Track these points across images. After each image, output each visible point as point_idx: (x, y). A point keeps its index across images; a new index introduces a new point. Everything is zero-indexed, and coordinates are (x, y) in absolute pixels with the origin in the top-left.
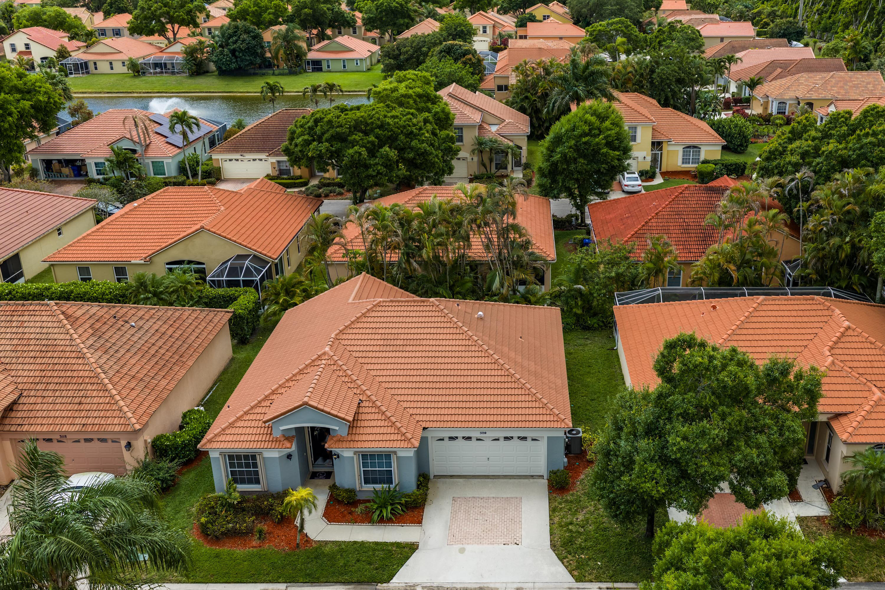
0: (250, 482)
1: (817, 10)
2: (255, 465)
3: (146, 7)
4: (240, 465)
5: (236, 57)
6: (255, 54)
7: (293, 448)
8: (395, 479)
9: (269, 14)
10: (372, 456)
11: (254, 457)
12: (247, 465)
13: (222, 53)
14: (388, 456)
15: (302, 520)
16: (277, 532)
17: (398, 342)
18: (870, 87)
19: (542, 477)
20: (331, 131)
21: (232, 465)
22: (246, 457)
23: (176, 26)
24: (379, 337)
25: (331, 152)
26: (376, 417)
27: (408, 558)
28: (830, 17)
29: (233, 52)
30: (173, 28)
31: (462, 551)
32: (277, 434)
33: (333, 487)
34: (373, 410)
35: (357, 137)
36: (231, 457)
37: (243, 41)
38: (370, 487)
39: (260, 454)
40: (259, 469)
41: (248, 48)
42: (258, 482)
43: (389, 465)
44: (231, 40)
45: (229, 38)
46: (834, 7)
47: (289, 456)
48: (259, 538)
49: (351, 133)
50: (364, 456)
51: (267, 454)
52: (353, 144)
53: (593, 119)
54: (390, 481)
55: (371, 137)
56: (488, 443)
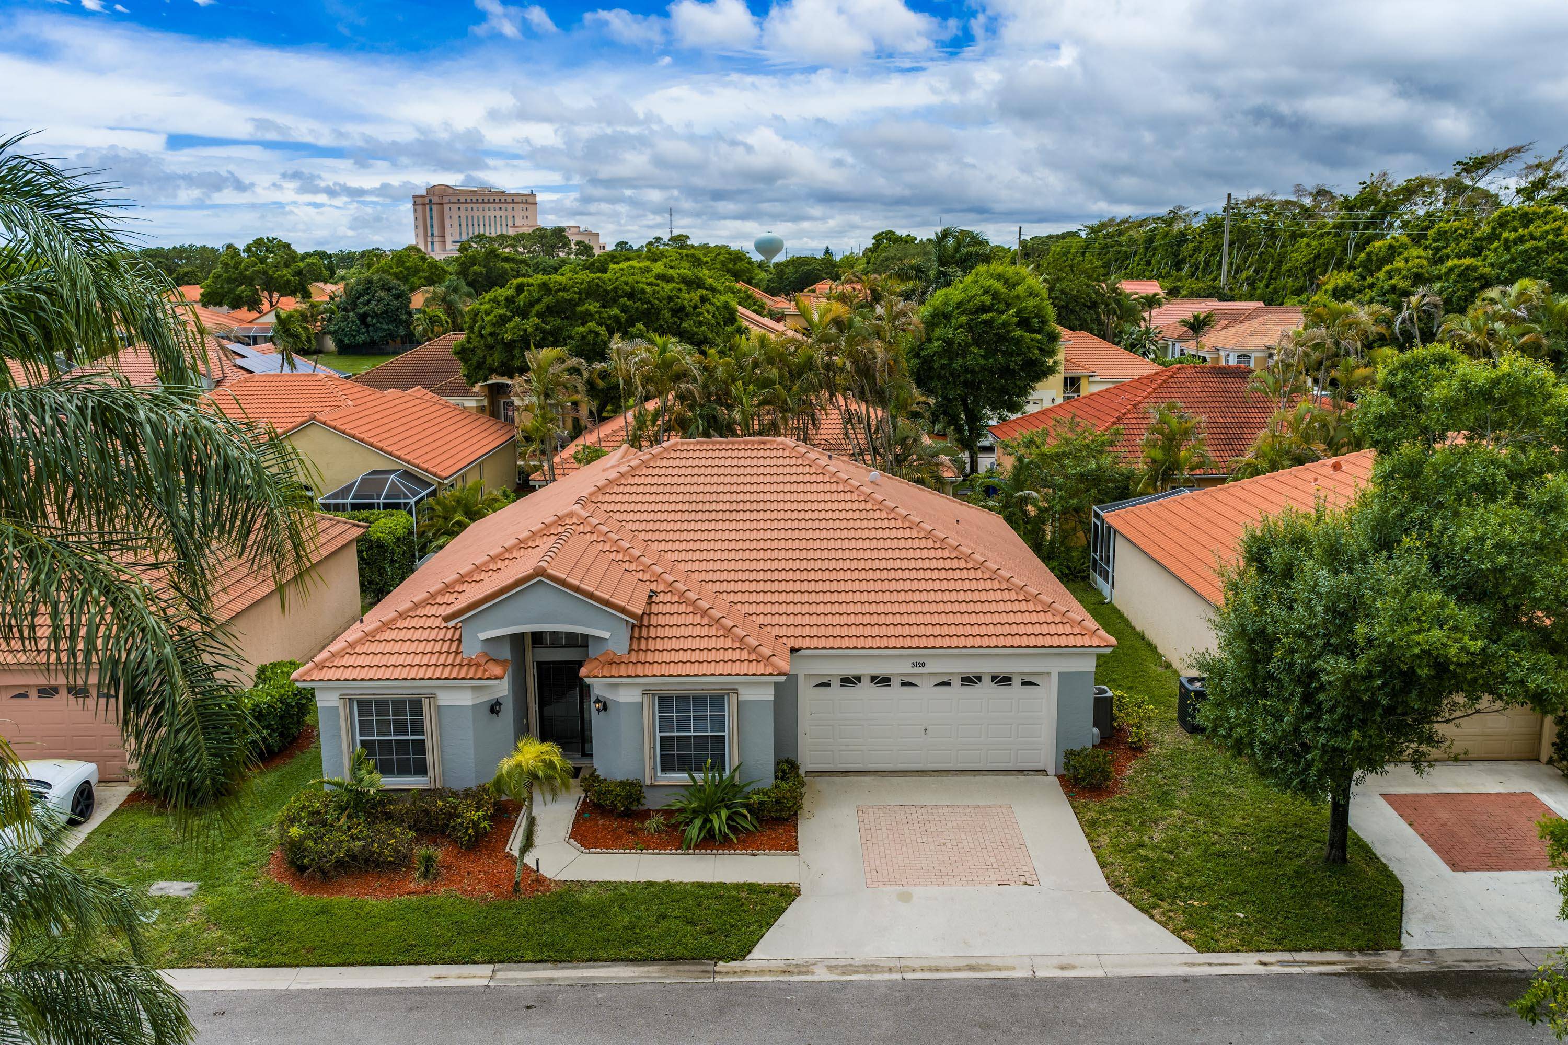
0: (404, 770)
2: (418, 728)
4: (383, 727)
7: (502, 689)
8: (732, 757)
10: (683, 700)
11: (416, 705)
12: (400, 728)
14: (718, 701)
15: (532, 822)
16: (465, 864)
19: (1043, 772)
20: (546, 300)
21: (365, 727)
22: (399, 705)
25: (544, 332)
26: (690, 619)
27: (781, 911)
31: (905, 897)
32: (472, 650)
33: (592, 779)
34: (683, 608)
35: (591, 307)
36: (364, 706)
38: (678, 779)
39: (432, 697)
40: (427, 737)
42: (421, 769)
43: (719, 722)
47: (495, 708)
48: (425, 875)
49: (581, 301)
50: (665, 701)
51: (446, 699)
52: (585, 318)
54: (719, 763)
55: (615, 311)
56: (926, 692)
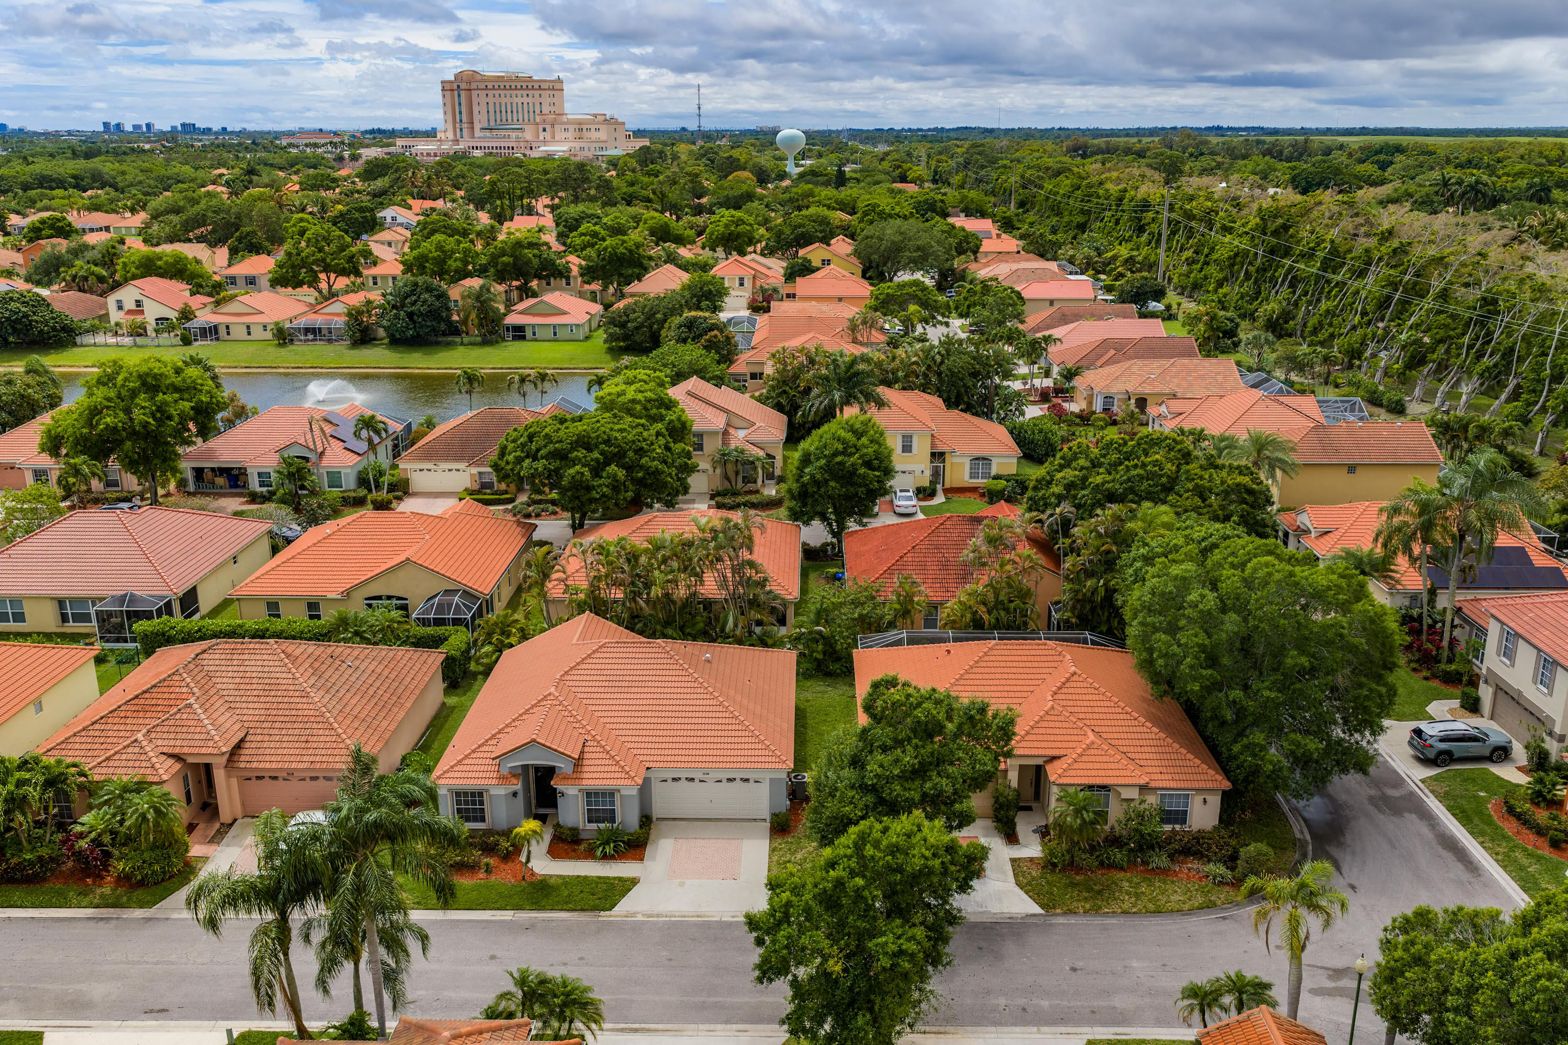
0: (475, 820)
1: (1187, 259)
2: (482, 803)
3: (294, 252)
4: (466, 803)
5: (414, 322)
6: (439, 319)
7: (518, 786)
8: (618, 819)
9: (456, 260)
10: (597, 794)
11: (481, 794)
12: (474, 803)
13: (397, 317)
14: (612, 794)
15: (529, 852)
16: (502, 866)
17: (624, 684)
18: (1220, 378)
19: (765, 820)
20: (551, 447)
21: (458, 802)
22: (473, 794)
23: (333, 276)
24: (604, 678)
25: (550, 471)
26: (601, 756)
27: (630, 890)
28: (1201, 270)
29: (410, 315)
30: (329, 278)
31: (682, 885)
32: (504, 771)
33: (557, 826)
34: (598, 749)
35: (579, 454)
36: (458, 794)
37: (425, 301)
38: (594, 826)
39: (487, 791)
40: (485, 807)
41: (430, 311)
42: (483, 820)
43: (612, 803)
44: (408, 300)
45: (406, 298)
46: (1207, 256)
47: (515, 794)
48: (486, 871)
49: (573, 449)
50: (589, 795)
51: (493, 792)
52: (574, 462)
53: (849, 436)
54: (613, 820)
55: (596, 455)
56: (711, 786)
